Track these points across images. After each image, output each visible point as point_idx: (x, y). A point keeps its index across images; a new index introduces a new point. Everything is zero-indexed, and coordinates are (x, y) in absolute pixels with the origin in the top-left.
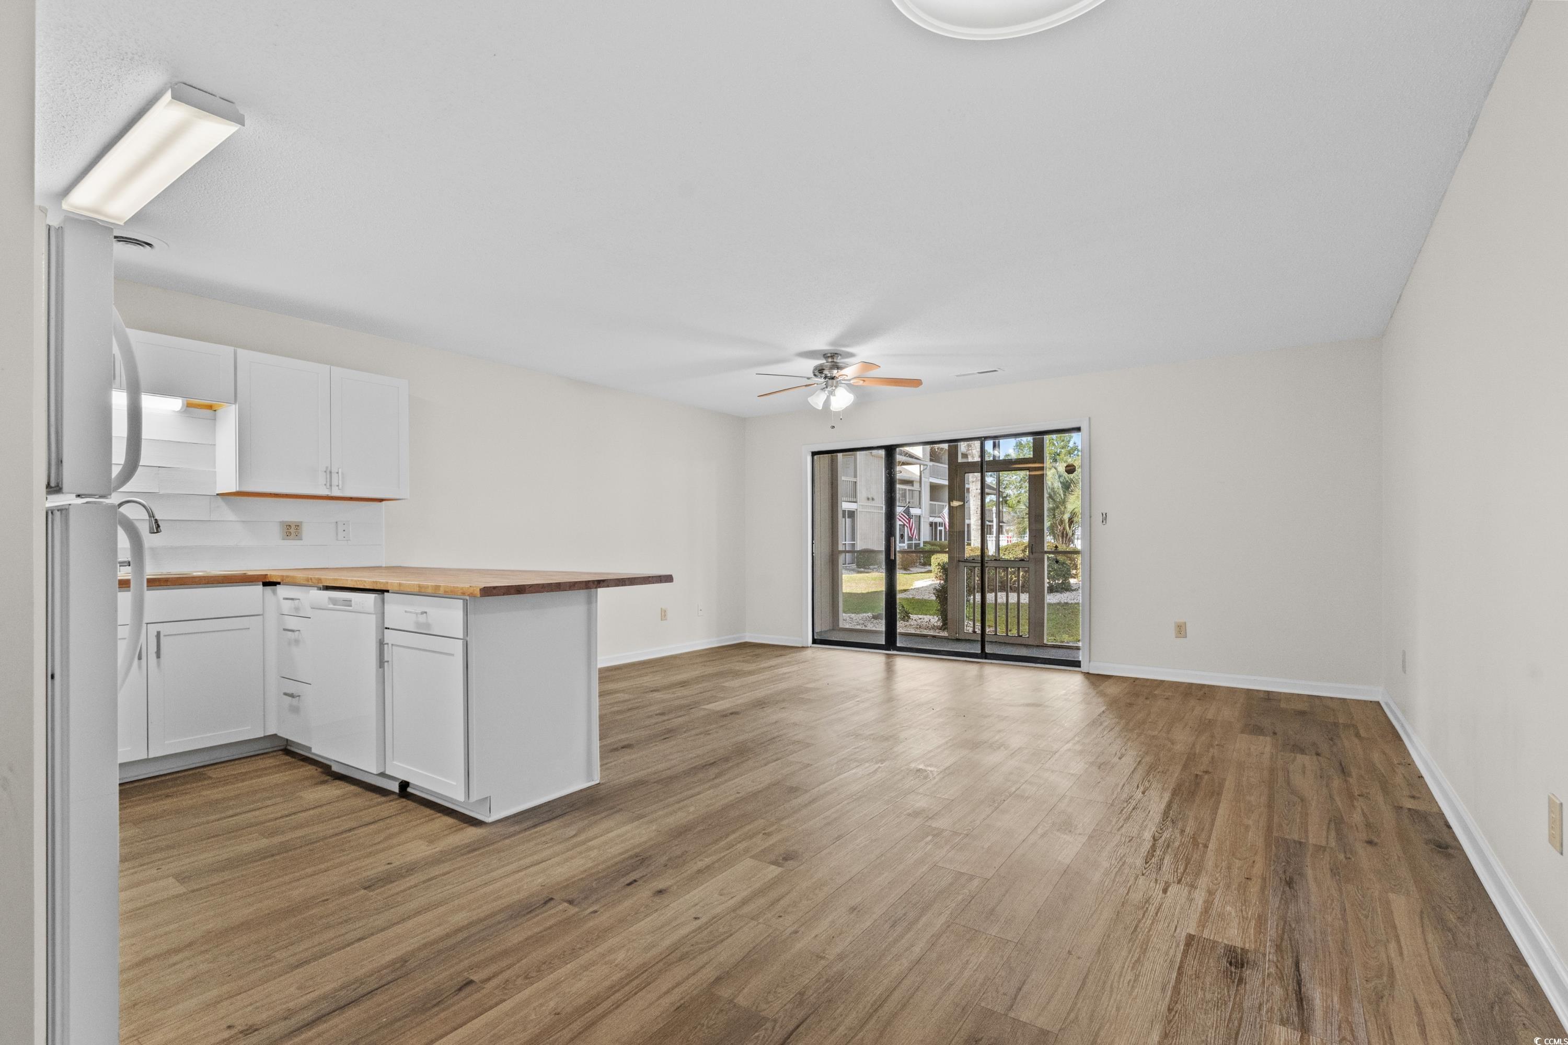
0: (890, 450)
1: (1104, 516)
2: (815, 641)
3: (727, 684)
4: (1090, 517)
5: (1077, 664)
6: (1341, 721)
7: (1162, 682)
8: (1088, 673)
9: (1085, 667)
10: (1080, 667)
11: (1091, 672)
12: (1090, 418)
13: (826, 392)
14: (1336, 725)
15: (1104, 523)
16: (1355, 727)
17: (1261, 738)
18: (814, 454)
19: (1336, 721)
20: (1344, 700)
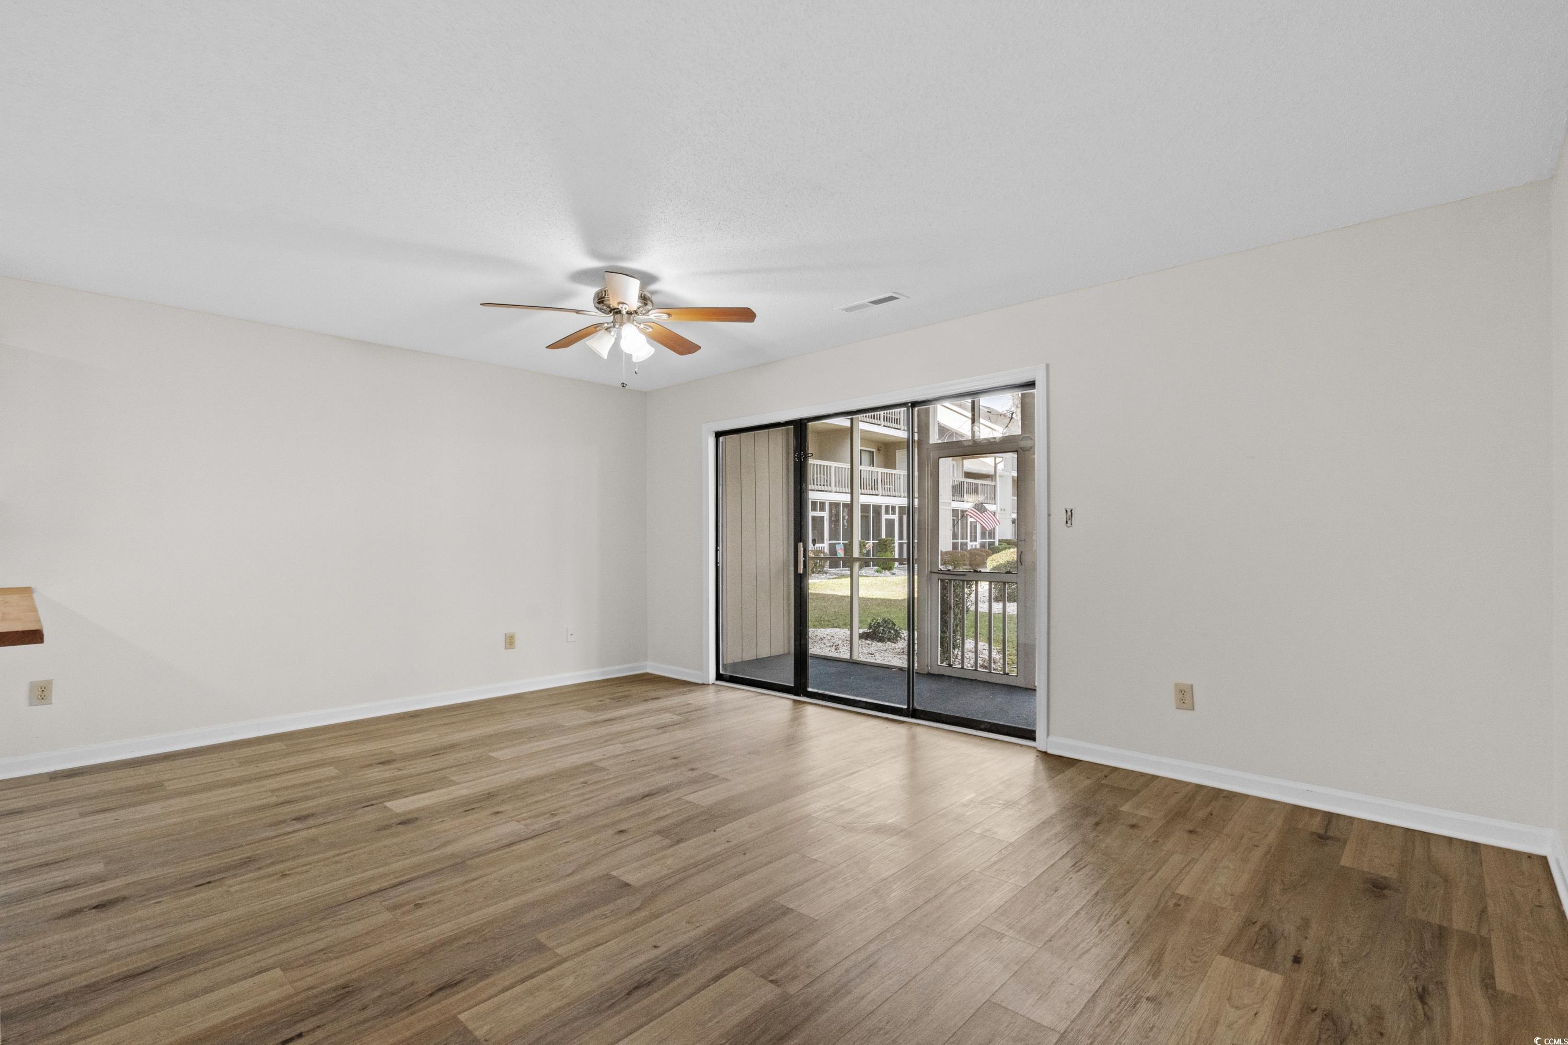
0: (800, 427)
1: (1069, 513)
2: (719, 677)
3: (494, 754)
4: (1049, 515)
5: (1030, 735)
6: (1455, 926)
7: (1154, 778)
8: (1045, 753)
9: (1041, 742)
10: (1034, 739)
11: (1050, 751)
12: (1047, 366)
13: (612, 333)
14: (1442, 934)
15: (1069, 525)
16: (1486, 944)
17: (1262, 973)
18: (718, 435)
19: (1445, 924)
20: (1475, 847)
